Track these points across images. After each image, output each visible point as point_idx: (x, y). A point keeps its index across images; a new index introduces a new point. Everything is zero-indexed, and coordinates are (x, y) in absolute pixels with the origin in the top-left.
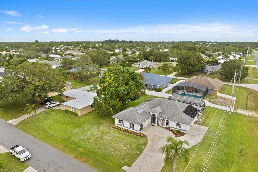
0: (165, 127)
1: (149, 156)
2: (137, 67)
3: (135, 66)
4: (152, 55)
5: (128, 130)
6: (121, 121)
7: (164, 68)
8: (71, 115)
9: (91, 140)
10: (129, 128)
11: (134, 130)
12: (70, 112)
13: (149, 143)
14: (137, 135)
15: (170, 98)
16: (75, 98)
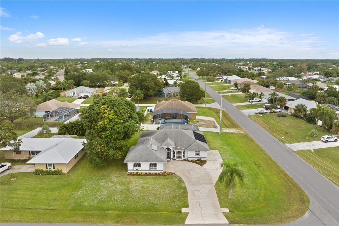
0: (183, 159)
1: (196, 191)
2: (69, 96)
3: (67, 95)
4: (84, 79)
5: (150, 173)
6: (137, 164)
7: (122, 94)
8: (51, 175)
9: (117, 197)
10: (149, 170)
11: (157, 170)
12: (47, 172)
13: (184, 179)
14: (165, 175)
15: (158, 128)
16: (40, 152)
